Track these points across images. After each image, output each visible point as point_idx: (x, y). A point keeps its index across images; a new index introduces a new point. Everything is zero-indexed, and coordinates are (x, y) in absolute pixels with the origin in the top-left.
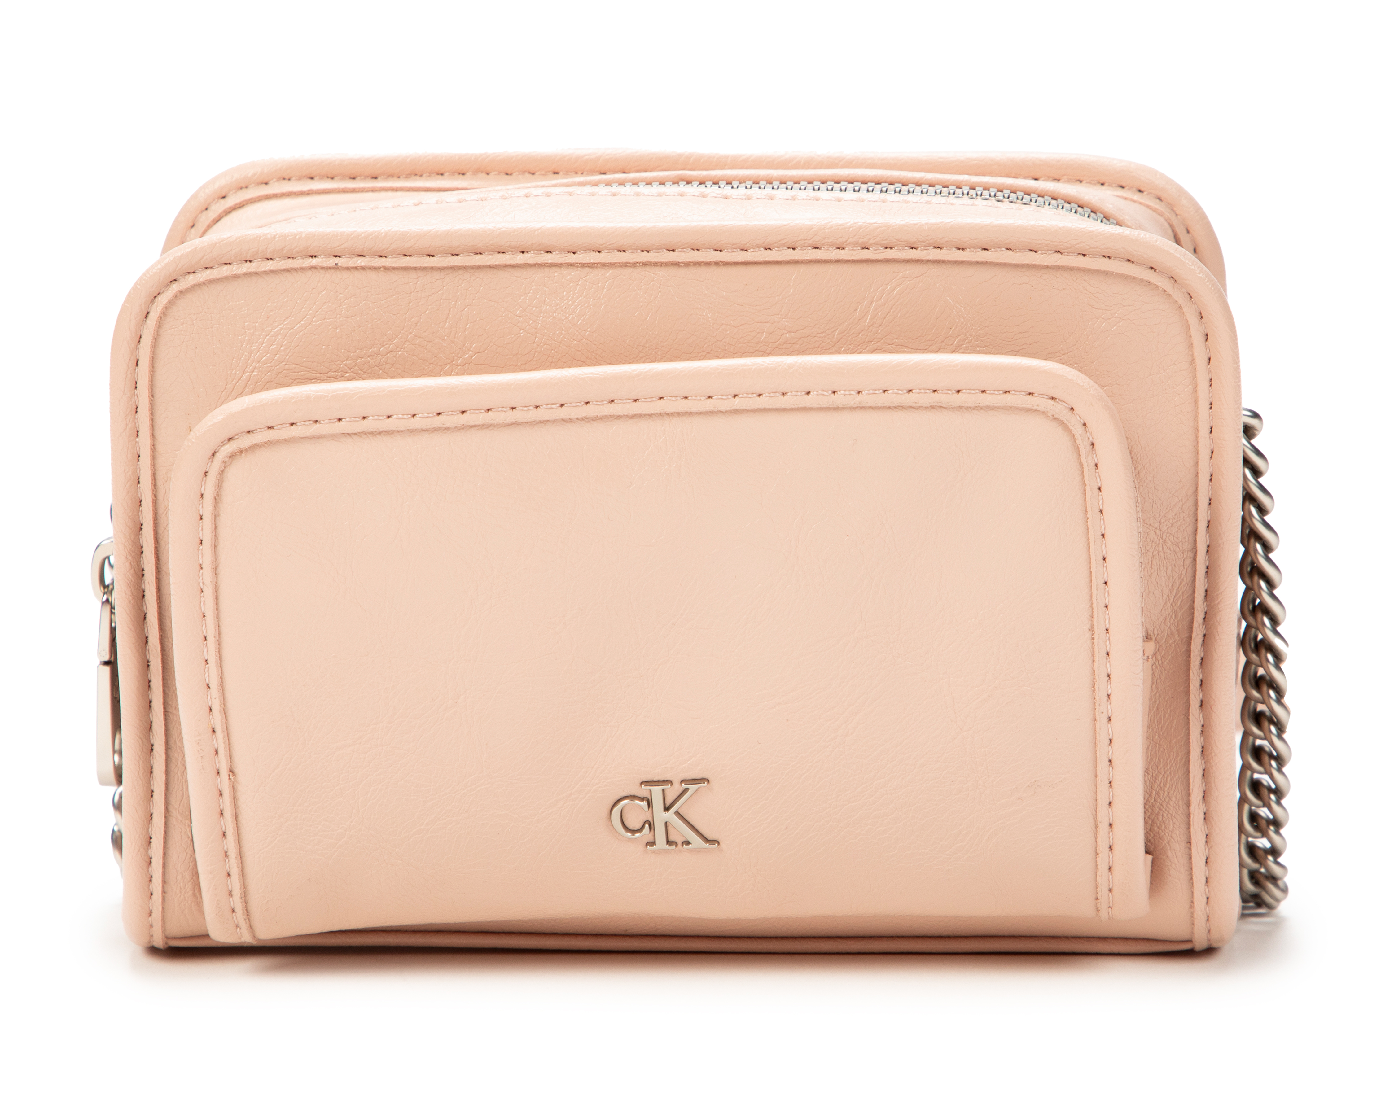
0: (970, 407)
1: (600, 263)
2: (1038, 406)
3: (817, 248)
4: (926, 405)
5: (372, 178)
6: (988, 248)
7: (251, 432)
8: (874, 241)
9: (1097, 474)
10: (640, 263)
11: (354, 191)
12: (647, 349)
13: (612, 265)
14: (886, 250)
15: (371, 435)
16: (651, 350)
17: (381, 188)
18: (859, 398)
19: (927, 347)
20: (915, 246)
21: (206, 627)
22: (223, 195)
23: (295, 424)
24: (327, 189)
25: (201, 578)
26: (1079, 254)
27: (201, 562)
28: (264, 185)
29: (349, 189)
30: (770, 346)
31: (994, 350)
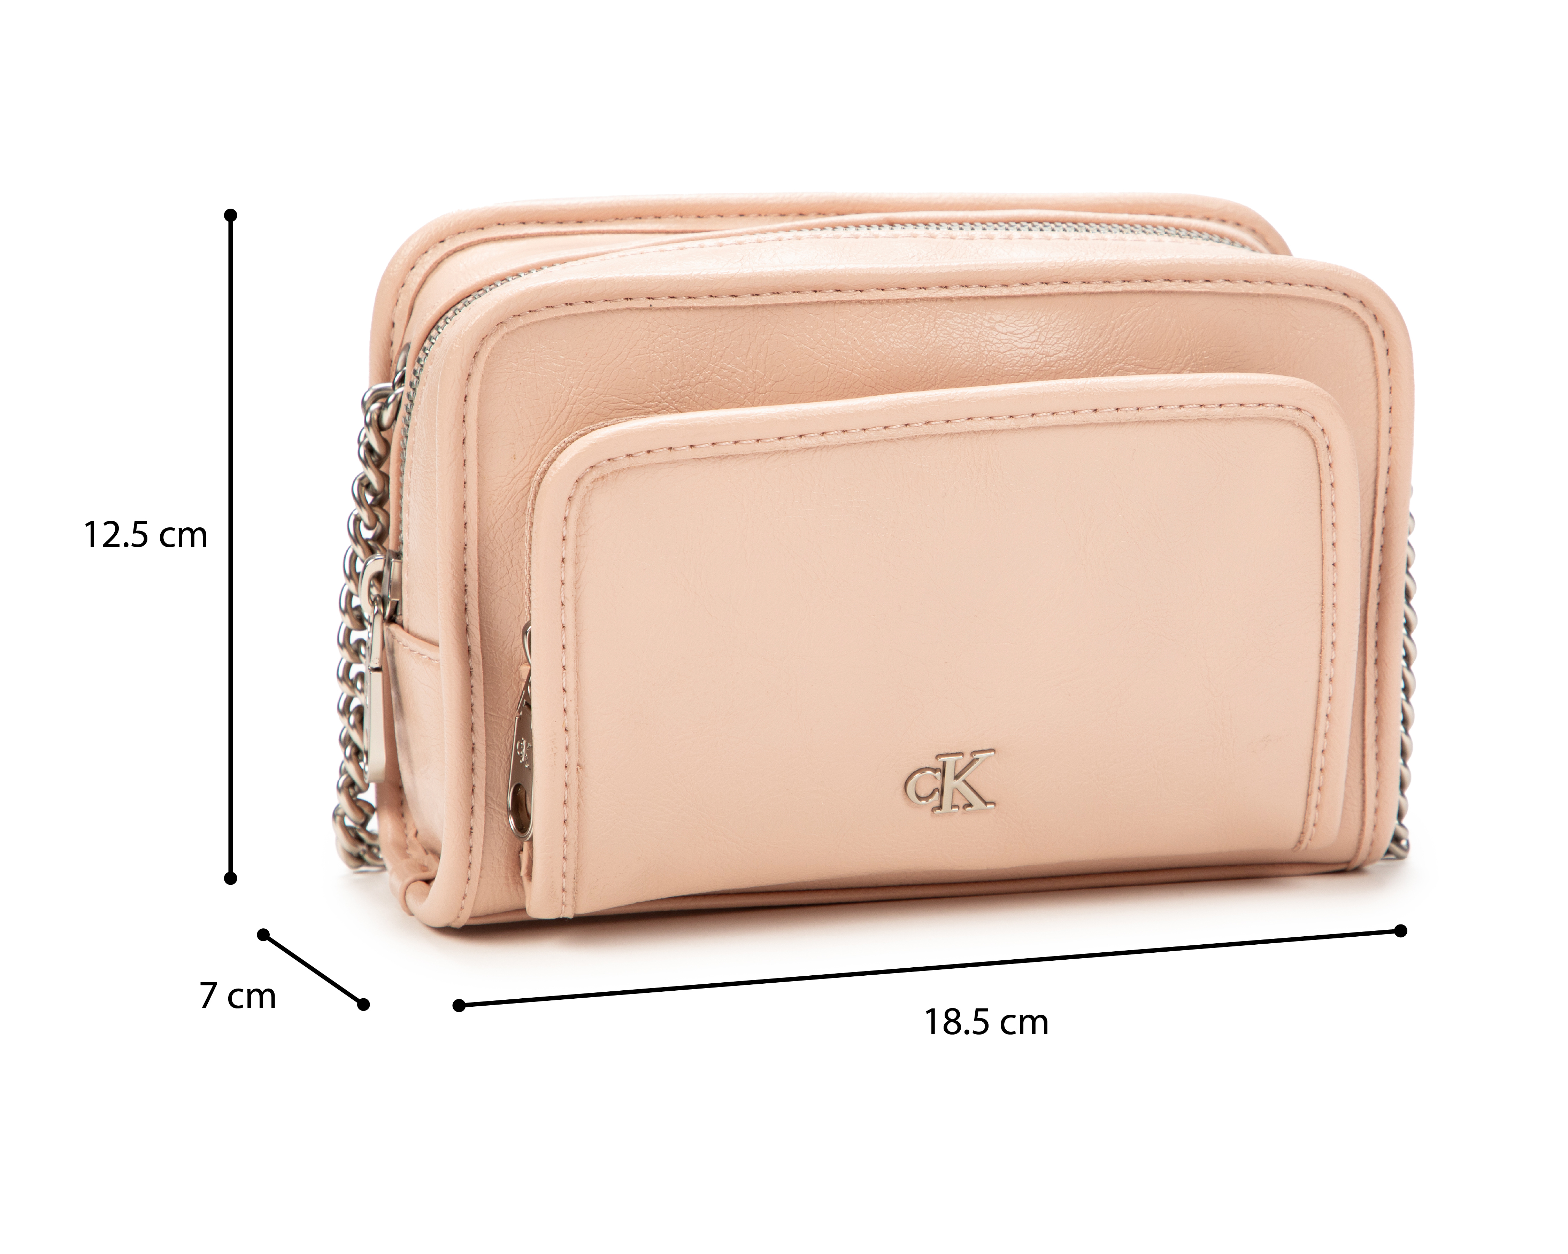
0: (1230, 419)
1: (884, 300)
2: (1287, 416)
3: (1067, 283)
4: (1193, 418)
5: (578, 222)
6: (1211, 280)
7: (611, 461)
8: (1116, 276)
9: (1331, 472)
10: (918, 299)
11: (565, 234)
12: (928, 375)
13: (897, 301)
14: (1124, 283)
15: (719, 459)
16: (932, 375)
17: (589, 231)
18: (1140, 413)
19: (1160, 366)
20: (1149, 279)
21: (565, 636)
22: (442, 240)
23: (652, 451)
24: (541, 233)
25: (562, 593)
26: (1286, 283)
27: (563, 579)
28: (481, 230)
29: (561, 232)
30: (1032, 369)
31: (1215, 367)
